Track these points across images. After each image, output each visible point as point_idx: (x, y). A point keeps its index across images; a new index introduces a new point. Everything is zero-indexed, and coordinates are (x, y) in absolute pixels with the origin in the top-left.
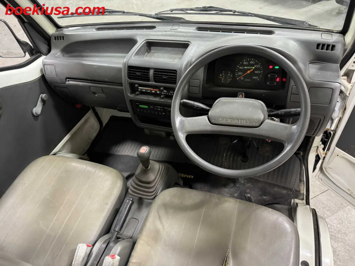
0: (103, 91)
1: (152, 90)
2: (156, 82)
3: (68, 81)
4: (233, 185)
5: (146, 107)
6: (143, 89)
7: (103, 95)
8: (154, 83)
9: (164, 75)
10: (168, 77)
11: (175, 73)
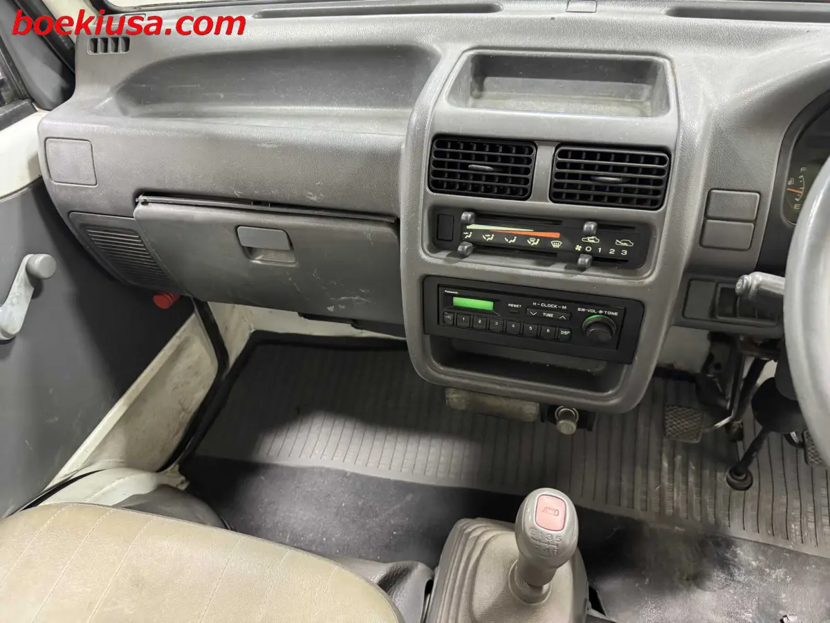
0: (291, 244)
1: (528, 237)
2: (557, 199)
3: (145, 203)
5: (487, 305)
6: (489, 232)
7: (289, 261)
8: (550, 204)
9: (603, 168)
10: (624, 178)
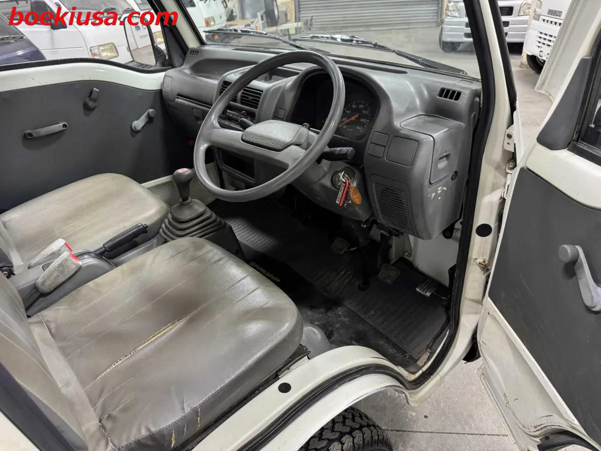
2: (242, 103)
3: (178, 98)
4: (324, 311)
6: (231, 113)
8: (240, 105)
10: (254, 99)
11: (260, 94)
